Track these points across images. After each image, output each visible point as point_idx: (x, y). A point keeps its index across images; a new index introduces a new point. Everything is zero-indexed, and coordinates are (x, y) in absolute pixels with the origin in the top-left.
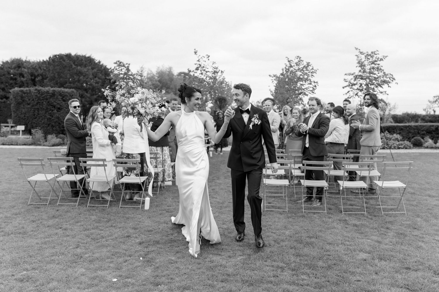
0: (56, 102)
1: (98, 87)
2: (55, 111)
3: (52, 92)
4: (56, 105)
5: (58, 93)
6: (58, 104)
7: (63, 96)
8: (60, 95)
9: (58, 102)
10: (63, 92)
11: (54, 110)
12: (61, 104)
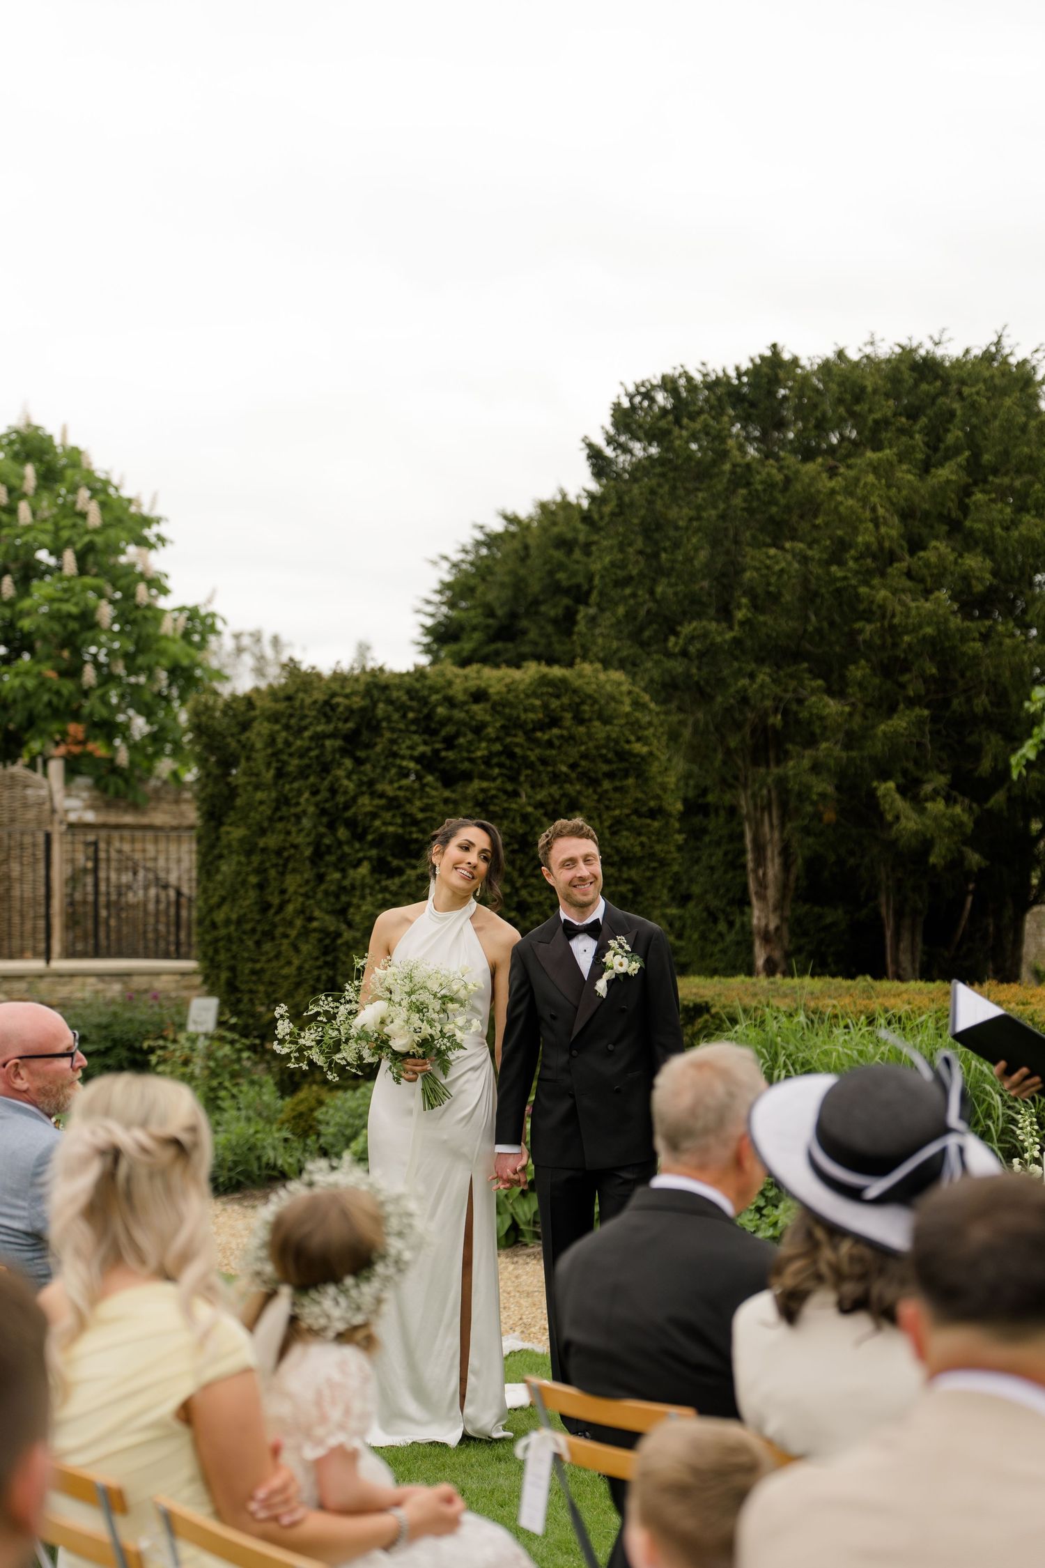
0: (379, 787)
1: (929, 630)
2: (364, 869)
3: (358, 702)
4: (374, 816)
5: (403, 709)
6: (393, 804)
7: (449, 730)
8: (428, 725)
9: (389, 790)
10: (450, 702)
11: (358, 864)
12: (415, 808)
